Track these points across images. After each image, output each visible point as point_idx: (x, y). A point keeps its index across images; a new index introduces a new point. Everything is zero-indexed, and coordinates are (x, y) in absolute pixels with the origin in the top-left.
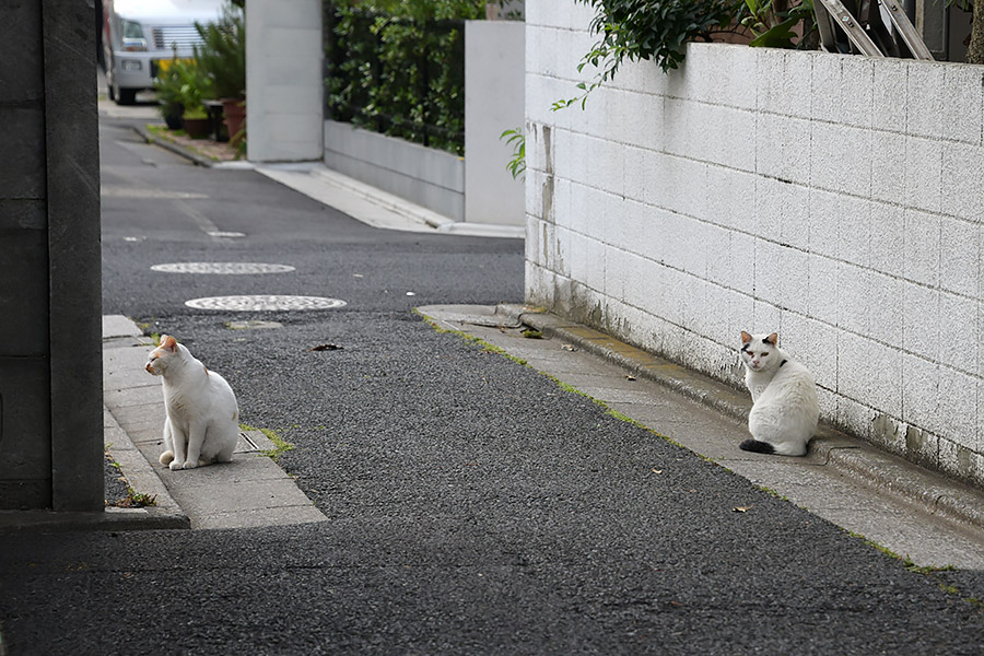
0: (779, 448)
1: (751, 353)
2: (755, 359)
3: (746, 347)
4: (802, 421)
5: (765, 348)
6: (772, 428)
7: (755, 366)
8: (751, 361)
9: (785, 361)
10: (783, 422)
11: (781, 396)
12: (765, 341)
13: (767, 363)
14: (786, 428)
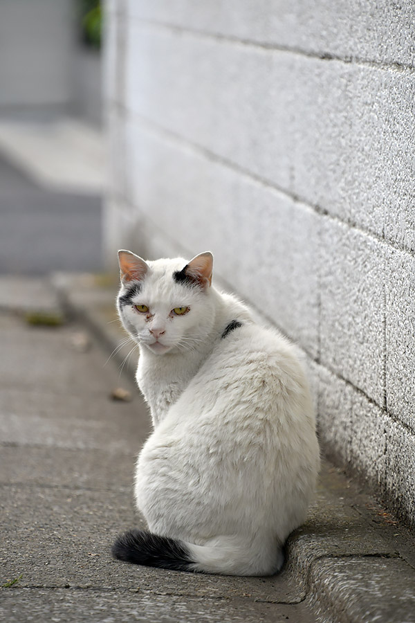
0: (204, 552)
1: (144, 309)
2: (154, 323)
3: (132, 292)
4: (267, 482)
5: (182, 295)
6: (188, 499)
7: (156, 343)
8: (146, 328)
9: (234, 325)
10: (215, 481)
11: (214, 413)
12: (181, 276)
13: (188, 332)
14: (224, 498)
